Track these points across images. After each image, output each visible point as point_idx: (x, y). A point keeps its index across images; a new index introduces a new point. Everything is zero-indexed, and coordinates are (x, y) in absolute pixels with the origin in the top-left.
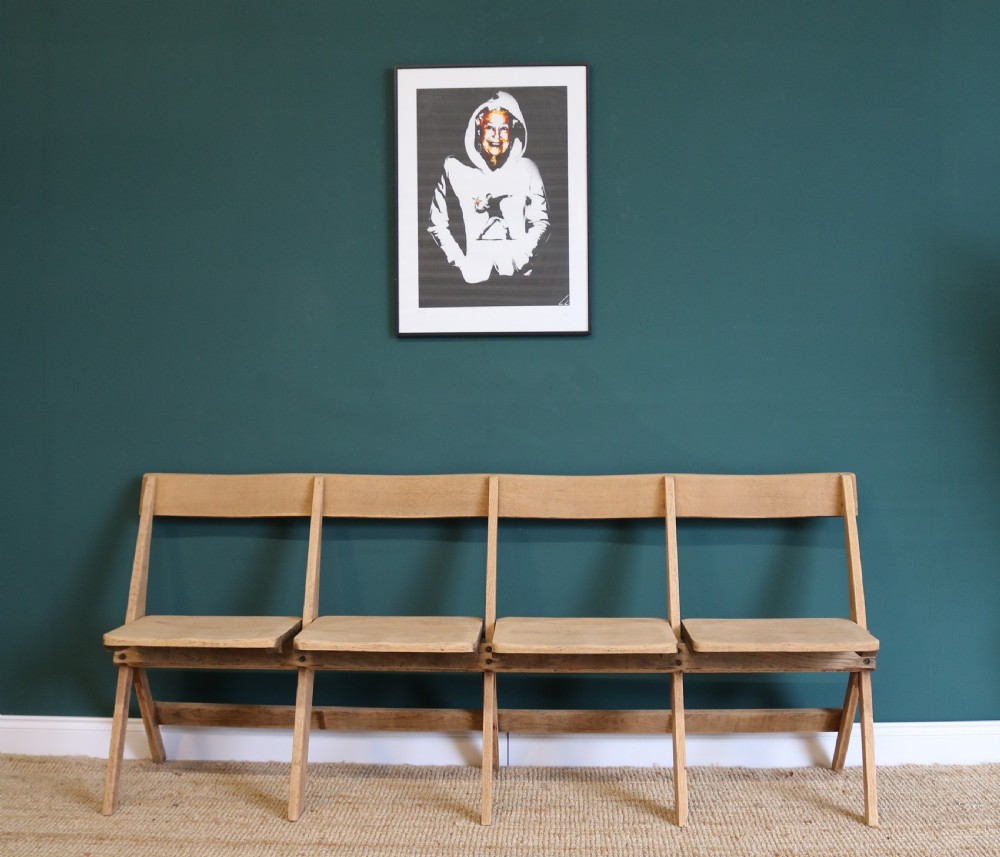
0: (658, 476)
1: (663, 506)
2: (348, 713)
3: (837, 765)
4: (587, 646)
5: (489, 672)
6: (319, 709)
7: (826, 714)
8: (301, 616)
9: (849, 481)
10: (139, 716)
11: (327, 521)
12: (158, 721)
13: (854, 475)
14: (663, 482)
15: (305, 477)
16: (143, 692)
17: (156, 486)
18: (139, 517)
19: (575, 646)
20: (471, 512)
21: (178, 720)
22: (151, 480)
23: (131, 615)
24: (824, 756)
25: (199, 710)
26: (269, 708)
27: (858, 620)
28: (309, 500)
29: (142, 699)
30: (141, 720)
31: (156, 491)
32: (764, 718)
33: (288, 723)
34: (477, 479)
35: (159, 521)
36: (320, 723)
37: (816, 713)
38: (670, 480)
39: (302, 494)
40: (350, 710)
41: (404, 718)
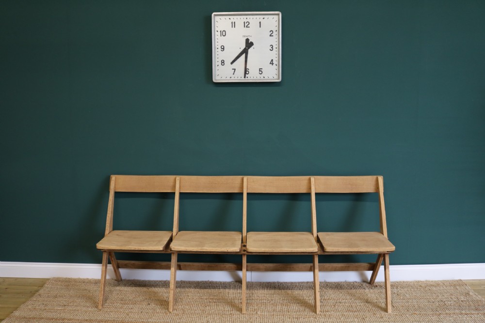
0: (308, 177)
1: (310, 188)
2: (190, 265)
3: (371, 282)
4: (283, 249)
5: (244, 254)
6: (179, 263)
7: (369, 265)
8: (172, 231)
9: (381, 179)
10: (111, 264)
11: (181, 194)
12: (118, 267)
13: (382, 177)
14: (310, 179)
15: (172, 177)
16: (113, 259)
17: (116, 180)
18: (109, 192)
19: (279, 249)
20: (236, 191)
21: (126, 266)
22: (113, 178)
23: (107, 232)
24: (367, 279)
25: (134, 264)
26: (160, 263)
27: (384, 234)
28: (174, 186)
29: (112, 261)
30: (111, 265)
31: (115, 182)
32: (346, 267)
33: (168, 268)
34: (239, 177)
35: (117, 194)
36: (179, 268)
37: (365, 265)
38: (313, 178)
39: (172, 184)
40: (191, 264)
41: (211, 267)
